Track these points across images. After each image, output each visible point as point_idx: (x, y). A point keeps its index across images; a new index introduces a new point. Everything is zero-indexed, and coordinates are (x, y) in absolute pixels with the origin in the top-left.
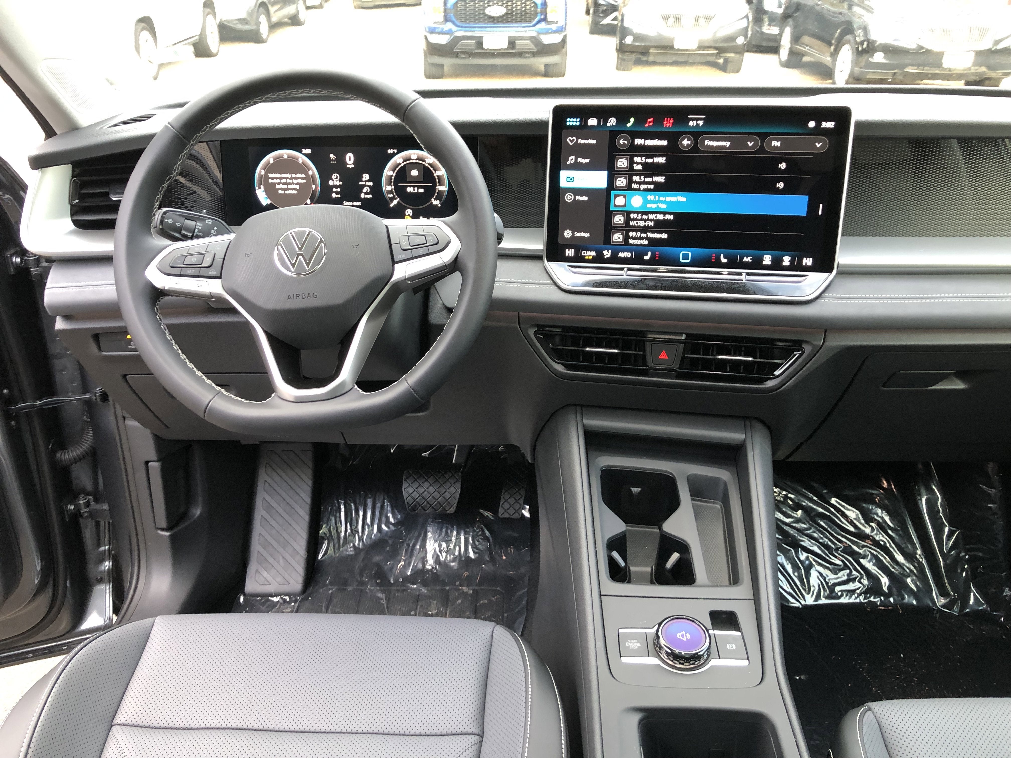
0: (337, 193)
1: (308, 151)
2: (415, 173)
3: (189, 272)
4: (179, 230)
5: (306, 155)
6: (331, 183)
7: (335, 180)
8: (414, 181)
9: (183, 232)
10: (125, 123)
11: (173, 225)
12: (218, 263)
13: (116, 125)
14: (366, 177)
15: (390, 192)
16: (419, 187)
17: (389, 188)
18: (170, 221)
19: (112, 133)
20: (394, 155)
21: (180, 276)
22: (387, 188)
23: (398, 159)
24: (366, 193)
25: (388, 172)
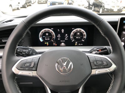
0: (59, 39)
1: (52, 29)
2: (78, 34)
3: (26, 69)
4: (21, 53)
5: (52, 30)
6: (58, 36)
7: (59, 36)
8: (78, 36)
9: (23, 53)
10: (6, 22)
11: (20, 51)
12: (36, 65)
13: (4, 23)
14: (66, 35)
15: (72, 38)
16: (79, 37)
17: (72, 37)
18: (19, 51)
19: (2, 25)
20: (74, 29)
21: (23, 70)
22: (71, 37)
23: (75, 30)
24: (66, 39)
25: (72, 34)
